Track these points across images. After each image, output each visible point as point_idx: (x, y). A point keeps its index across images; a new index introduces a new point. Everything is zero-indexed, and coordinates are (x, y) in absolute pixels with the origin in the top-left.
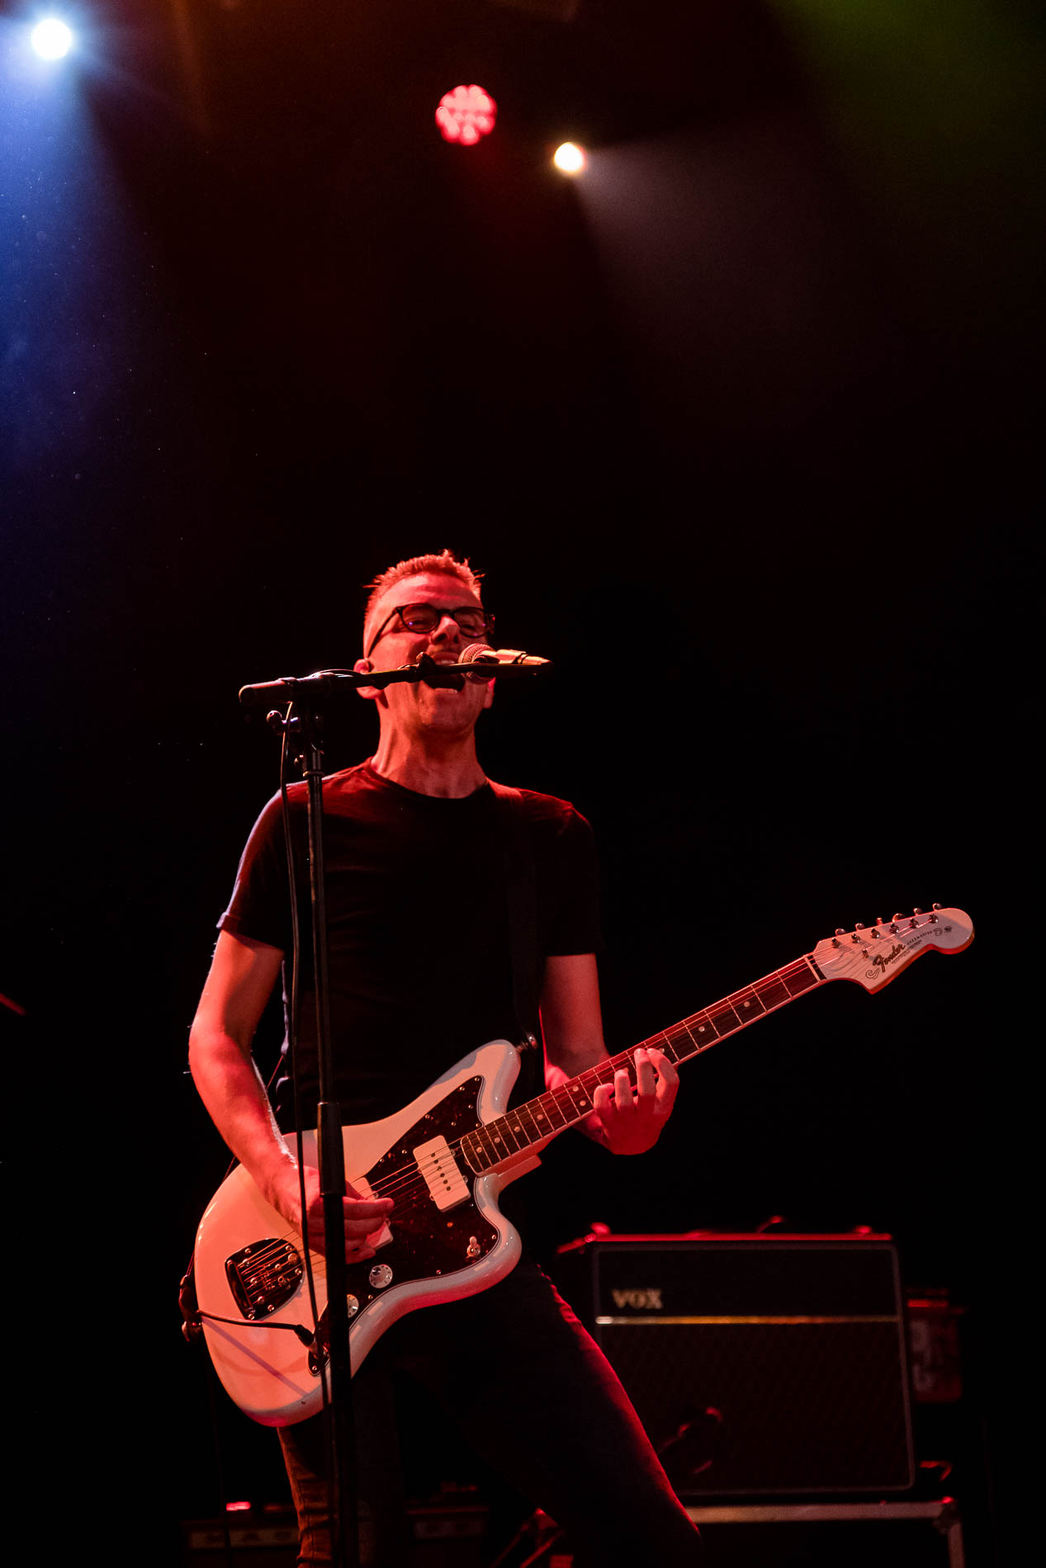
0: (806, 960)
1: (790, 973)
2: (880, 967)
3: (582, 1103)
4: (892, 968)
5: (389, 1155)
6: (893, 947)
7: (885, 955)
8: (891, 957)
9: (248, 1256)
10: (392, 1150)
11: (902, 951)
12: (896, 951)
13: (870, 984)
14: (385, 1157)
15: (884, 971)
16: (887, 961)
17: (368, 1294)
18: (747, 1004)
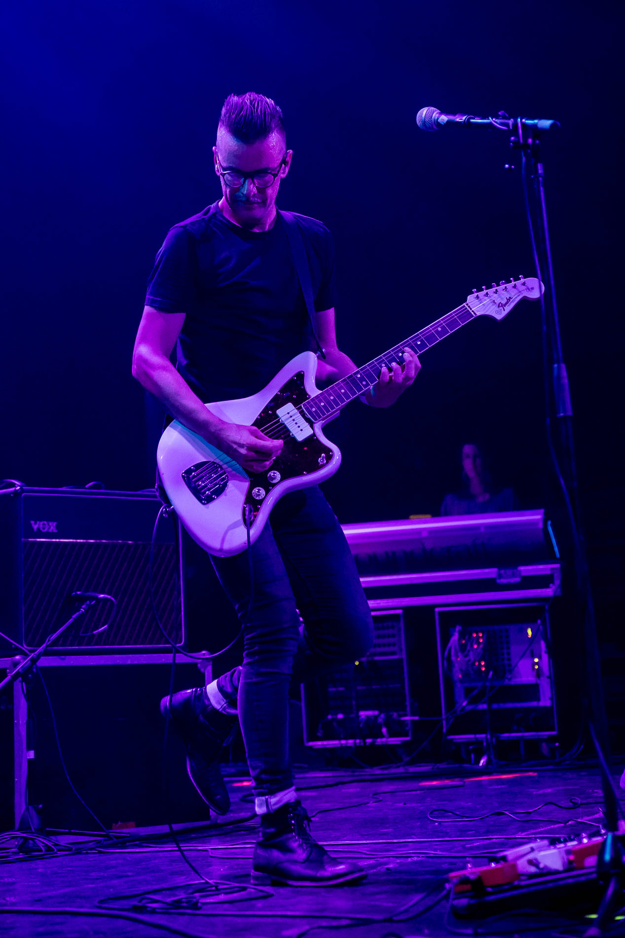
0: (466, 305)
1: (459, 313)
2: (502, 308)
3: (364, 383)
4: (508, 309)
5: (262, 415)
6: (507, 298)
7: (504, 302)
8: (506, 303)
9: (194, 471)
10: (263, 412)
11: (511, 300)
12: (509, 300)
13: (499, 317)
14: (260, 415)
15: (504, 310)
16: (505, 305)
17: (268, 486)
18: (439, 329)
